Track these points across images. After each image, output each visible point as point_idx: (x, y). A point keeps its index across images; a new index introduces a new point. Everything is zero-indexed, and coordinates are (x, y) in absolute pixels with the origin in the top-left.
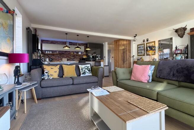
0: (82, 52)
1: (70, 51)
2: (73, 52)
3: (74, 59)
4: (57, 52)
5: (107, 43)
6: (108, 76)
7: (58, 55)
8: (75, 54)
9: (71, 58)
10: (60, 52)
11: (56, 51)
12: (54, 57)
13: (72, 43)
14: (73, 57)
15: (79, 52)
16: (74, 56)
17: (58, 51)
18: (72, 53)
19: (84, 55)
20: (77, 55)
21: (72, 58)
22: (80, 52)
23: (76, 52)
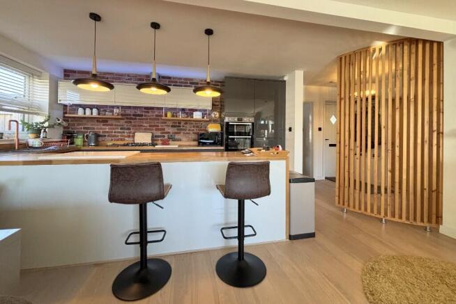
0: (204, 112)
1: (161, 108)
2: (174, 111)
3: (177, 137)
4: (116, 111)
5: (299, 75)
6: (312, 235)
7: (122, 122)
8: (181, 116)
9: (167, 130)
10: (128, 112)
11: (113, 107)
12: (107, 129)
13: (169, 78)
14: (175, 130)
15: (196, 110)
16: (177, 125)
17: (118, 107)
18: (169, 114)
19: (215, 121)
20: (186, 122)
21: (171, 130)
22: (200, 110)
23: (183, 110)
